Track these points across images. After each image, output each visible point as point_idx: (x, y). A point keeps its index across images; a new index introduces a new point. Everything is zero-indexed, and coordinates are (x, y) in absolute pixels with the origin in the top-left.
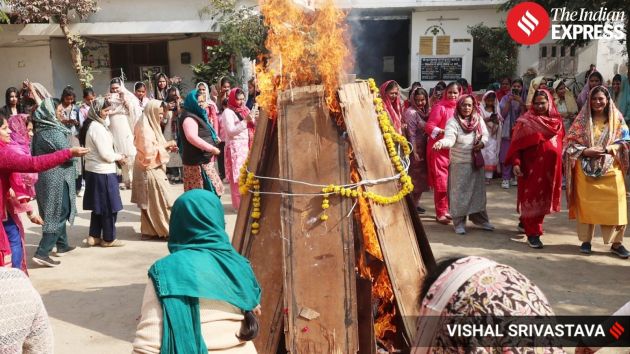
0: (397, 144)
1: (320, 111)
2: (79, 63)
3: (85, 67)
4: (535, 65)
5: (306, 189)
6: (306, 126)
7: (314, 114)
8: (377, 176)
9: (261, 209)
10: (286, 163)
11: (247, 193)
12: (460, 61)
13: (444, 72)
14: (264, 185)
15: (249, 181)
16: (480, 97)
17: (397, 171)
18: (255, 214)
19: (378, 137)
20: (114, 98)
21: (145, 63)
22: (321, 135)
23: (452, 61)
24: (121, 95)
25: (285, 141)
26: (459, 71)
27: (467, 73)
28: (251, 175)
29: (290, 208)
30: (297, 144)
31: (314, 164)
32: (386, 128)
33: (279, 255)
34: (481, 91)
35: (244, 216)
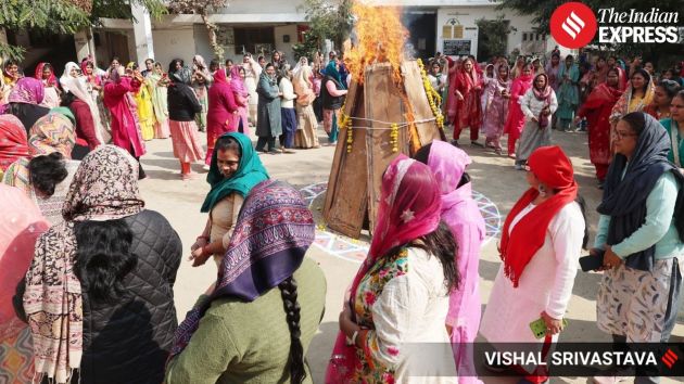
0: (434, 97)
1: (389, 78)
2: (214, 41)
3: (219, 44)
4: (519, 46)
5: (380, 125)
6: (380, 87)
7: (385, 79)
8: (424, 117)
9: (353, 137)
10: (369, 109)
11: (344, 128)
12: (469, 43)
13: (459, 50)
14: (355, 123)
15: (345, 120)
16: (483, 67)
17: (435, 115)
18: (349, 141)
19: (424, 93)
20: (246, 66)
21: (259, 42)
22: (390, 93)
23: (464, 43)
24: (251, 64)
25: (368, 96)
26: (469, 50)
27: (474, 51)
28: (347, 117)
29: (371, 136)
30: (375, 97)
31: (386, 110)
32: (428, 88)
33: (365, 165)
34: (484, 63)
35: (342, 141)
